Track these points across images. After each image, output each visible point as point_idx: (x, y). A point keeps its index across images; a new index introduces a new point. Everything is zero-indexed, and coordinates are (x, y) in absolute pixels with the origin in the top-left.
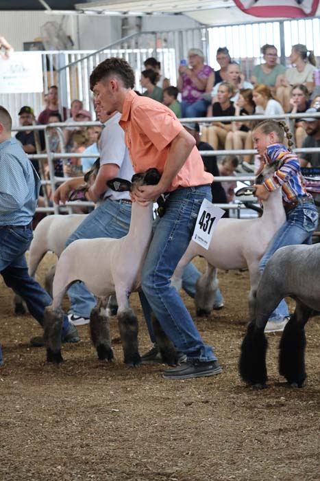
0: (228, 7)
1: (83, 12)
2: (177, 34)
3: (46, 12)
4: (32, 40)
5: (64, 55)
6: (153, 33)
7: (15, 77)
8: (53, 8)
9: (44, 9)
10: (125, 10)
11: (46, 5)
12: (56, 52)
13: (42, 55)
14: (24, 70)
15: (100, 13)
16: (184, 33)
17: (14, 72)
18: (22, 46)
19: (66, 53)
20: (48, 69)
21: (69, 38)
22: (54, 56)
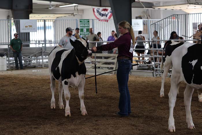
0: (195, 8)
1: (154, 8)
2: (184, 15)
3: (144, 8)
4: (138, 16)
5: (149, 20)
6: (178, 15)
7: (136, 26)
8: (146, 7)
9: (143, 7)
10: (166, 8)
11: (144, 7)
12: (147, 20)
13: (143, 20)
14: (138, 24)
15: (159, 9)
16: (186, 15)
17: (135, 25)
18: (135, 17)
19: (150, 20)
20: (145, 24)
21: (149, 15)
22: (146, 20)
